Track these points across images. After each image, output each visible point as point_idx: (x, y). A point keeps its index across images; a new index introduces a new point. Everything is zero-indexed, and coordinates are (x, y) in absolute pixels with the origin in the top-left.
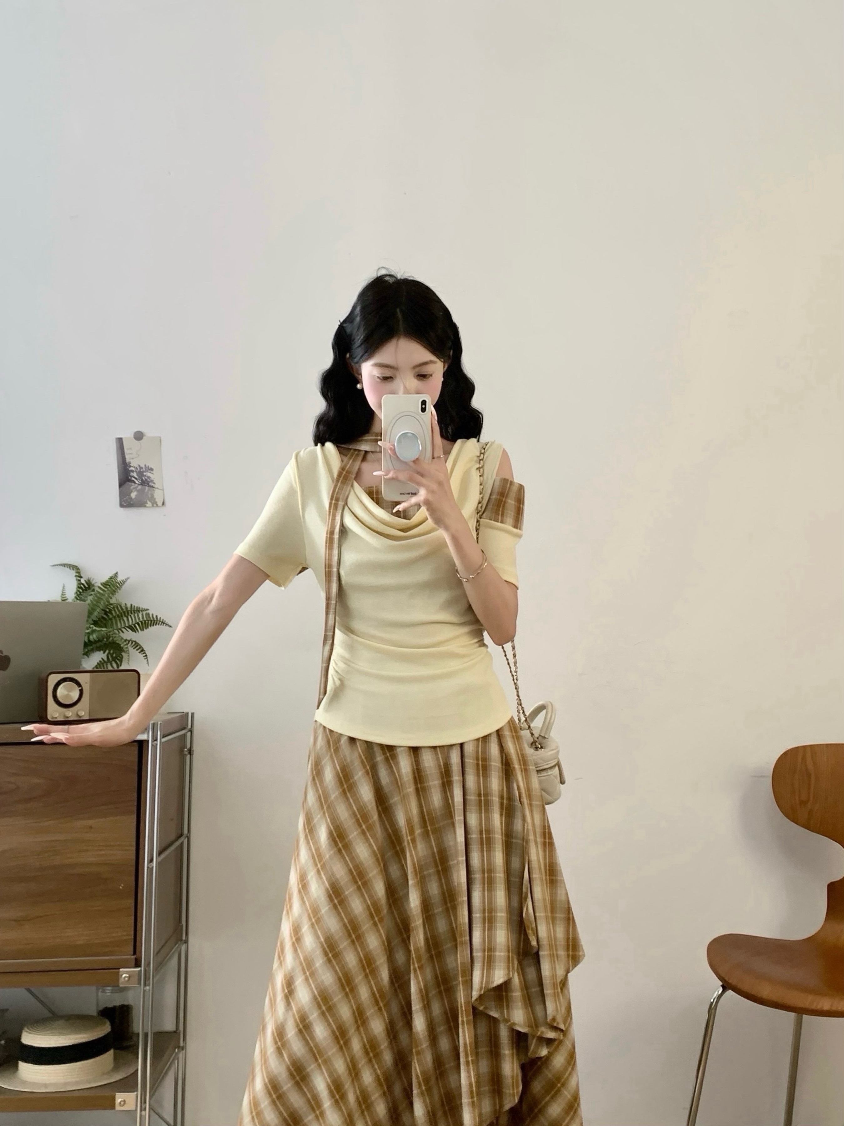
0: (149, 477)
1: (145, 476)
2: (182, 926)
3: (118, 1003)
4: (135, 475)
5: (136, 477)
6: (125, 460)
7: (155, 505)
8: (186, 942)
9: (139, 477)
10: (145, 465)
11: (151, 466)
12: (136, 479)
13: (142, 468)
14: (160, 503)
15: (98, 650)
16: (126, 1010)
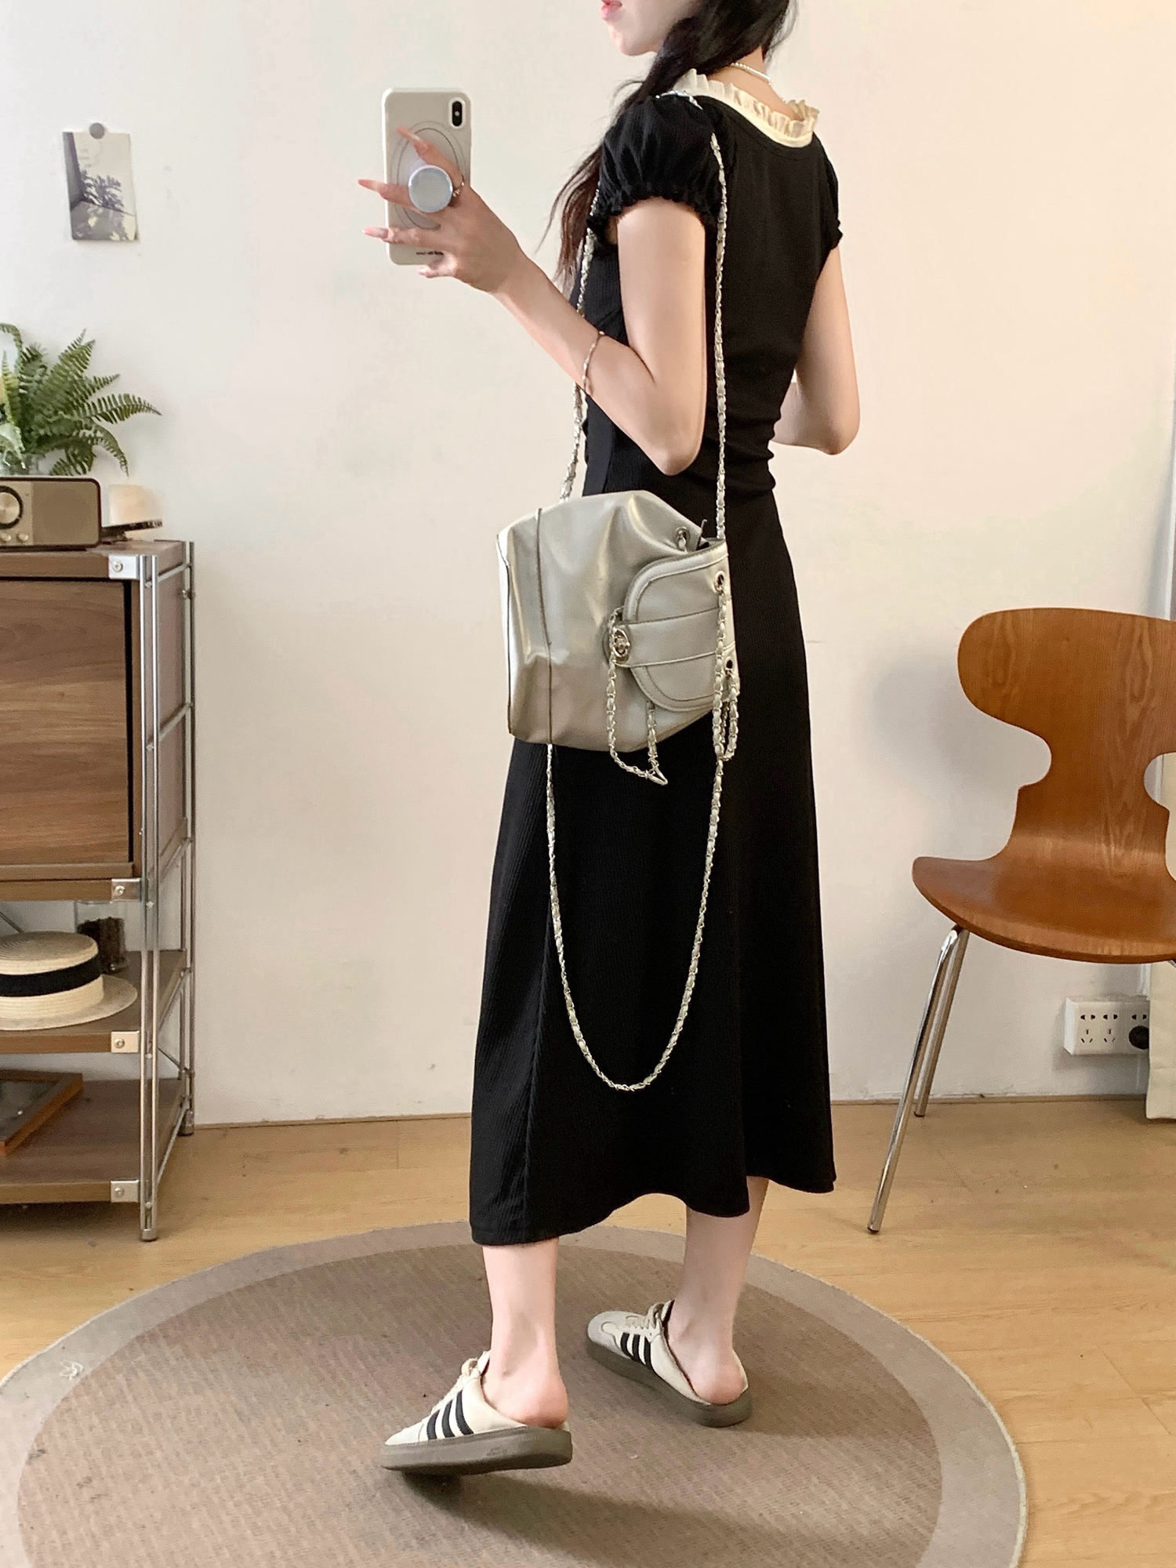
0: (114, 196)
1: (109, 193)
2: (187, 820)
3: (104, 917)
4: (93, 190)
5: (95, 194)
6: (78, 169)
7: (124, 238)
8: (193, 841)
9: (100, 196)
10: (108, 178)
11: (117, 178)
12: (95, 197)
13: (102, 181)
14: (131, 237)
15: (59, 447)
16: (115, 925)
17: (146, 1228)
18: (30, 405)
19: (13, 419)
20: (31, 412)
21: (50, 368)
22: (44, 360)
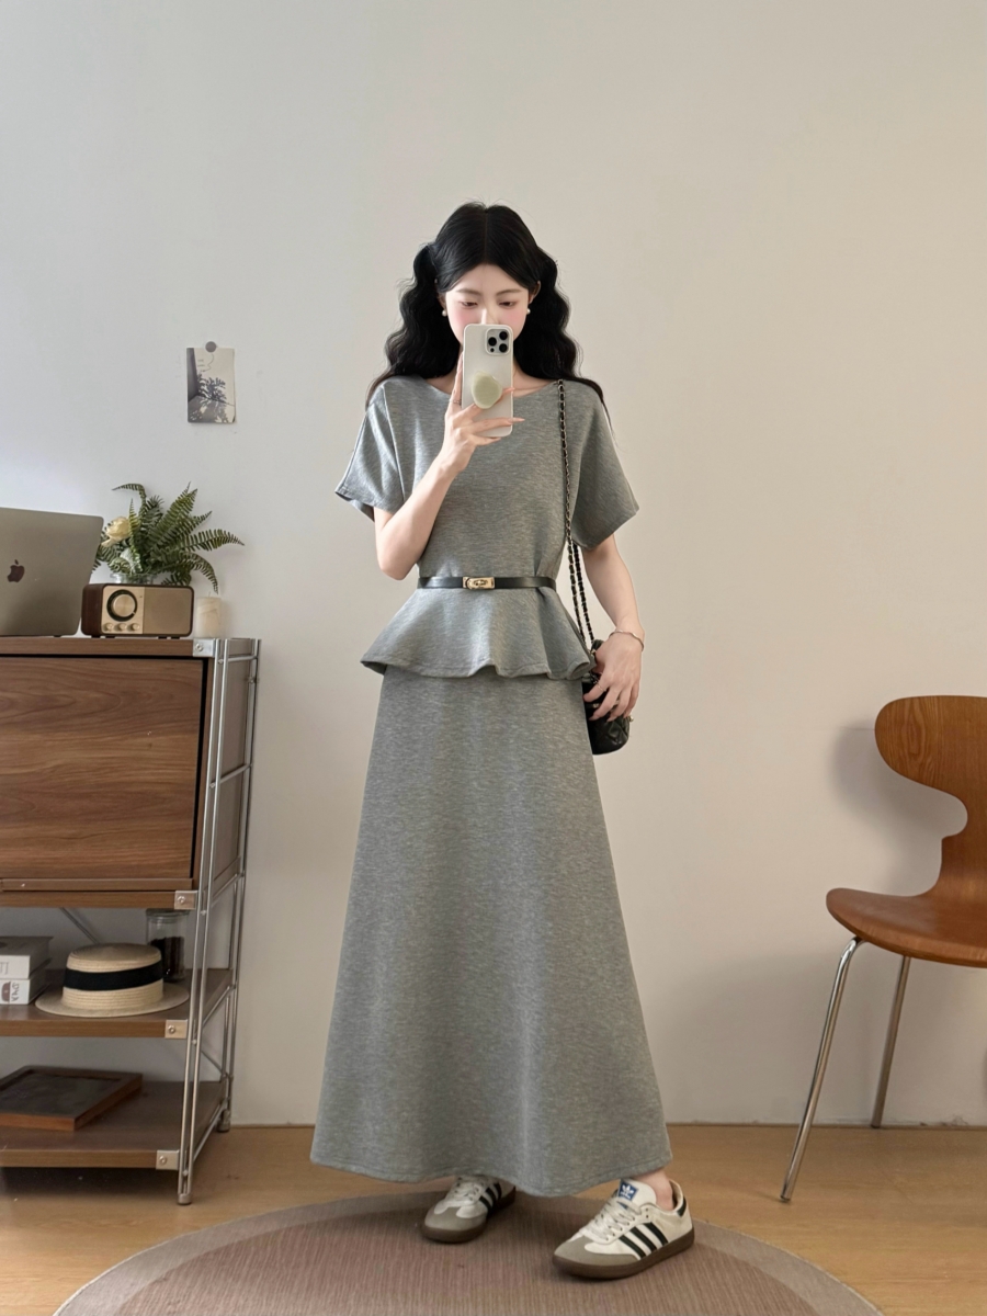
0: (220, 391)
1: (216, 390)
2: (240, 859)
3: (169, 935)
4: (205, 388)
5: (207, 390)
6: (196, 375)
7: (226, 422)
8: (244, 875)
9: (210, 391)
10: (217, 378)
11: (223, 379)
12: (206, 392)
13: (212, 381)
14: (230, 420)
15: (168, 570)
16: (176, 942)
17: (182, 1192)
18: (147, 538)
19: (136, 546)
20: (150, 544)
21: (165, 513)
22: (161, 505)
